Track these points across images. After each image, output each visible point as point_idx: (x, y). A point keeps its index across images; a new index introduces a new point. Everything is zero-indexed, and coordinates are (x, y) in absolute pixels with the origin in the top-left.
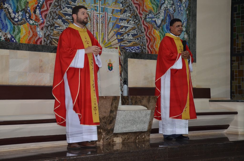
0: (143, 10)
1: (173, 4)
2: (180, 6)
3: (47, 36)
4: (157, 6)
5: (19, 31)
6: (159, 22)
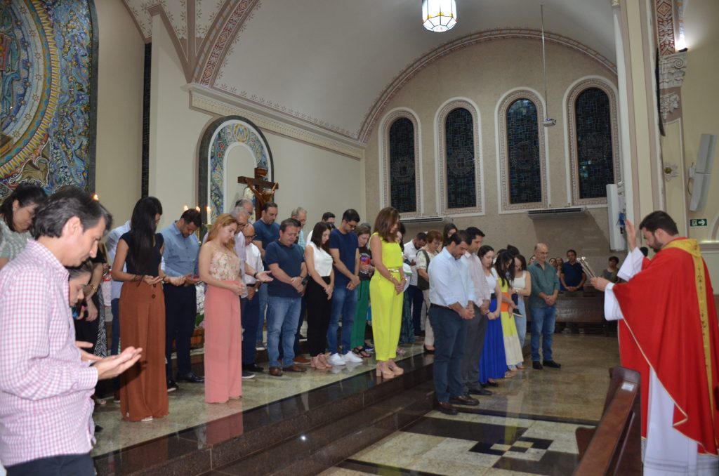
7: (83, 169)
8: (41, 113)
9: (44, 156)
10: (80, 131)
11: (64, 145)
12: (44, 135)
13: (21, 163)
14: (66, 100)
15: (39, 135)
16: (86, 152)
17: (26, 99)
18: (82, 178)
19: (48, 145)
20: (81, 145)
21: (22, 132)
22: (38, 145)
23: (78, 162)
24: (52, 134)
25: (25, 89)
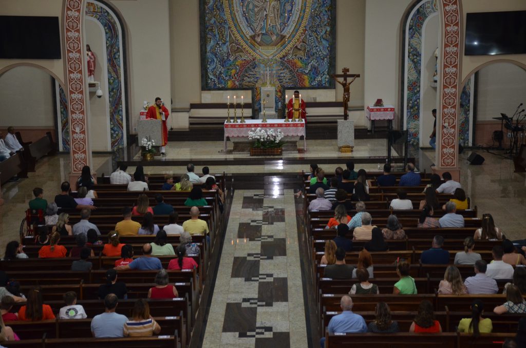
0: (296, 67)
1: (318, 62)
2: (323, 62)
3: (240, 84)
4: (306, 64)
5: (228, 83)
6: (307, 72)
7: (328, 46)
8: (301, 18)
9: (303, 42)
10: (326, 23)
11: (315, 33)
12: (303, 30)
13: (291, 48)
14: (316, 6)
15: (301, 30)
16: (329, 35)
17: (293, 12)
18: (327, 51)
19: (306, 36)
20: (326, 31)
21: (291, 31)
22: (300, 36)
23: (324, 42)
24: (308, 29)
25: (292, 7)
